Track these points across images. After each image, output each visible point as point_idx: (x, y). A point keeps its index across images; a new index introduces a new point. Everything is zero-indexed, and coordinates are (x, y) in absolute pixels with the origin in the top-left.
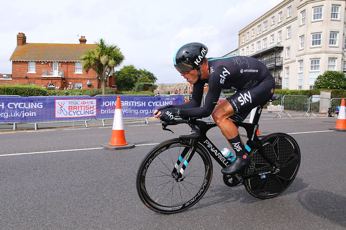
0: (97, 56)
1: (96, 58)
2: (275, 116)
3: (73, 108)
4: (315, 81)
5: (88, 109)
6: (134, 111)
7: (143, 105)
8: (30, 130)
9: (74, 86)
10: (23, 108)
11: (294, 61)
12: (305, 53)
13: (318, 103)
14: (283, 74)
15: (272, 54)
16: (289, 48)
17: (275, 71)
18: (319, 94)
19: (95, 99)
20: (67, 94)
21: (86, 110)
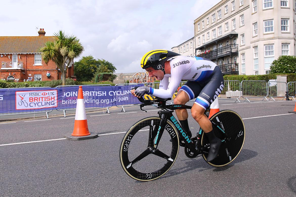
0: (57, 48)
1: (56, 50)
2: (235, 102)
3: (34, 100)
4: (271, 66)
5: (49, 100)
6: (95, 101)
7: (104, 95)
9: (34, 78)
11: (249, 48)
12: (259, 39)
13: (275, 87)
14: (239, 60)
15: (227, 41)
16: (243, 35)
17: (231, 58)
18: (275, 78)
19: (56, 90)
20: (27, 86)
21: (47, 101)
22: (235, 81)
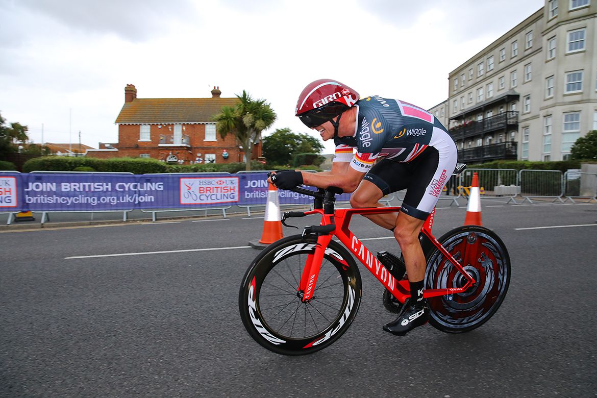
0: (237, 115)
1: (237, 118)
2: (507, 203)
4: (572, 147)
5: (226, 191)
6: (294, 195)
8: (146, 221)
10: (136, 190)
11: (536, 117)
12: (555, 104)
13: (577, 182)
14: (519, 137)
15: (501, 106)
16: (528, 97)
17: (506, 133)
18: (579, 168)
19: (237, 177)
20: (195, 170)
21: (224, 193)
22: (510, 171)
